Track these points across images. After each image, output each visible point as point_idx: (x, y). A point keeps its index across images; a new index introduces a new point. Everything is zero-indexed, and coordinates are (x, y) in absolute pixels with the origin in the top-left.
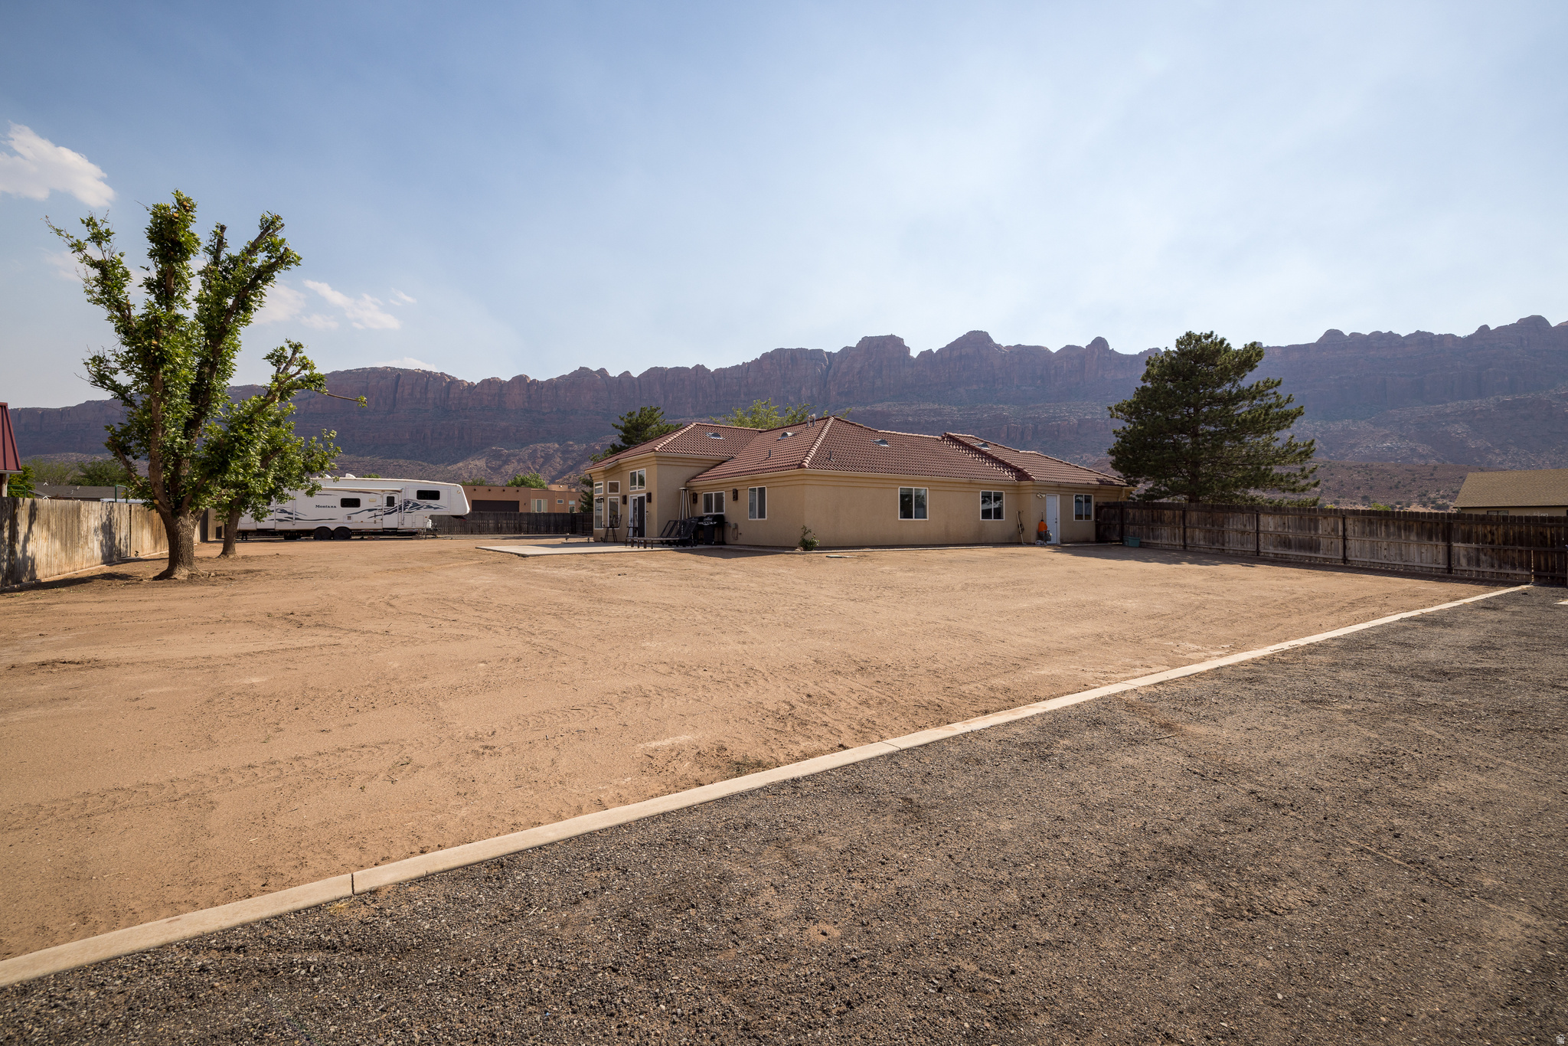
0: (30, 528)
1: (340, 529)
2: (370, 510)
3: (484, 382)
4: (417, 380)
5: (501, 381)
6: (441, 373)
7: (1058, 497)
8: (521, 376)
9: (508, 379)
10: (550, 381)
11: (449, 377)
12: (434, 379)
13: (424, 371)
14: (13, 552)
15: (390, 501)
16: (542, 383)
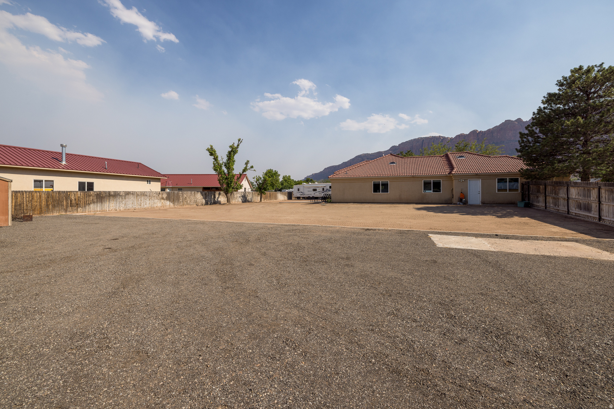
0: (219, 196)
1: (313, 197)
2: (319, 192)
3: (457, 136)
4: (430, 140)
5: (464, 135)
6: (439, 136)
7: (481, 180)
8: (474, 131)
9: (468, 133)
10: (489, 130)
11: (442, 137)
12: (436, 139)
13: (432, 136)
14: (214, 200)
15: (323, 189)
16: (485, 132)
